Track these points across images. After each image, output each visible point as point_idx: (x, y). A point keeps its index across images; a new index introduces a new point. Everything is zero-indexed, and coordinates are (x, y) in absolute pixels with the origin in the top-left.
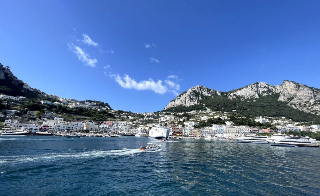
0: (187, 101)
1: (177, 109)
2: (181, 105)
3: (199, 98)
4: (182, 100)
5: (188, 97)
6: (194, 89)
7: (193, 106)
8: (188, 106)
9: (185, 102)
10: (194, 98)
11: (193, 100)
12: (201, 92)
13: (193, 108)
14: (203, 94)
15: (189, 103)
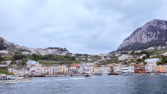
0: (143, 37)
1: (133, 47)
2: (137, 43)
3: (156, 33)
4: (137, 37)
5: (144, 33)
6: (150, 24)
7: (150, 43)
8: (145, 43)
10: (151, 33)
11: (150, 36)
12: (158, 26)
13: (151, 45)
14: (161, 28)
15: (145, 40)
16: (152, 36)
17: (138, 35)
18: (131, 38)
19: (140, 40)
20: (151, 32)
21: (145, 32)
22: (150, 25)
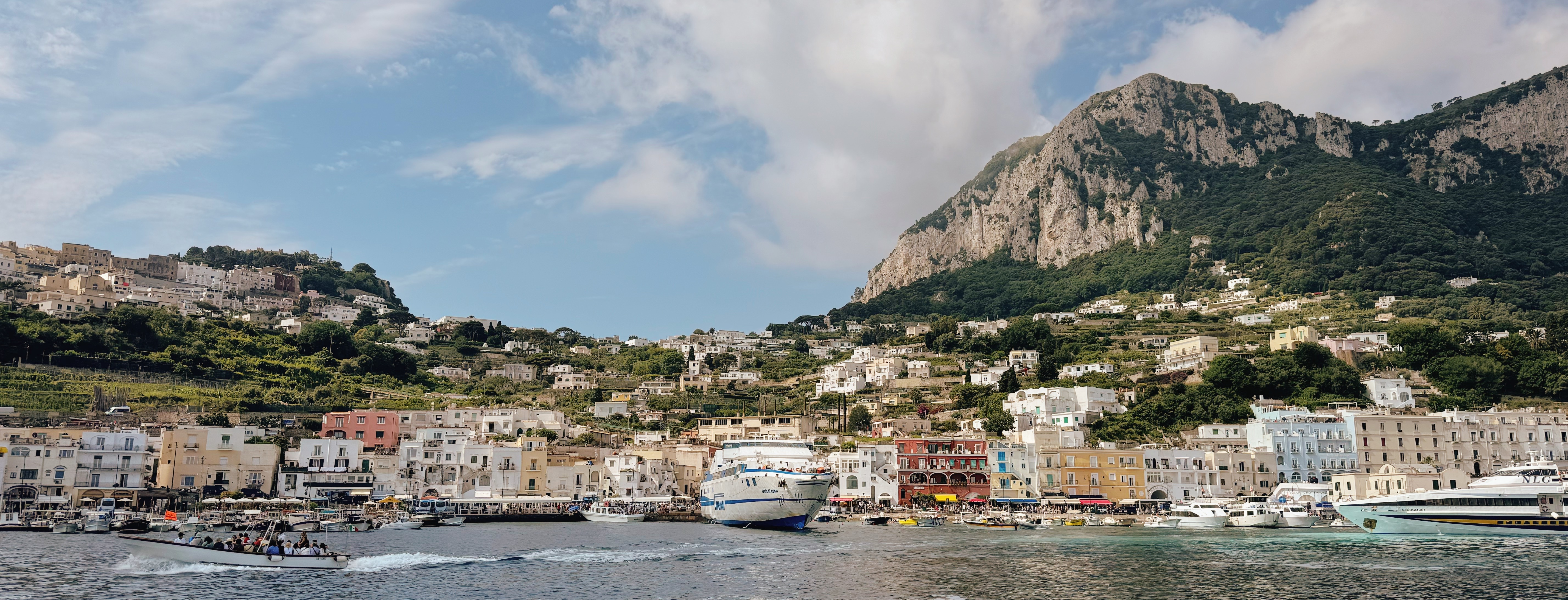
0: (1047, 214)
1: (969, 292)
2: (1002, 256)
3: (1152, 189)
4: (1007, 210)
5: (1059, 181)
6: (1113, 114)
7: (1100, 262)
8: (1061, 262)
9: (1036, 228)
10: (1110, 186)
11: (1100, 207)
12: (1169, 135)
13: (1103, 279)
14: (1192, 148)
15: (1066, 237)
16: (1118, 212)
17: (1015, 198)
18: (959, 220)
19: (1023, 234)
20: (1111, 179)
21: (1068, 174)
22: (1111, 123)
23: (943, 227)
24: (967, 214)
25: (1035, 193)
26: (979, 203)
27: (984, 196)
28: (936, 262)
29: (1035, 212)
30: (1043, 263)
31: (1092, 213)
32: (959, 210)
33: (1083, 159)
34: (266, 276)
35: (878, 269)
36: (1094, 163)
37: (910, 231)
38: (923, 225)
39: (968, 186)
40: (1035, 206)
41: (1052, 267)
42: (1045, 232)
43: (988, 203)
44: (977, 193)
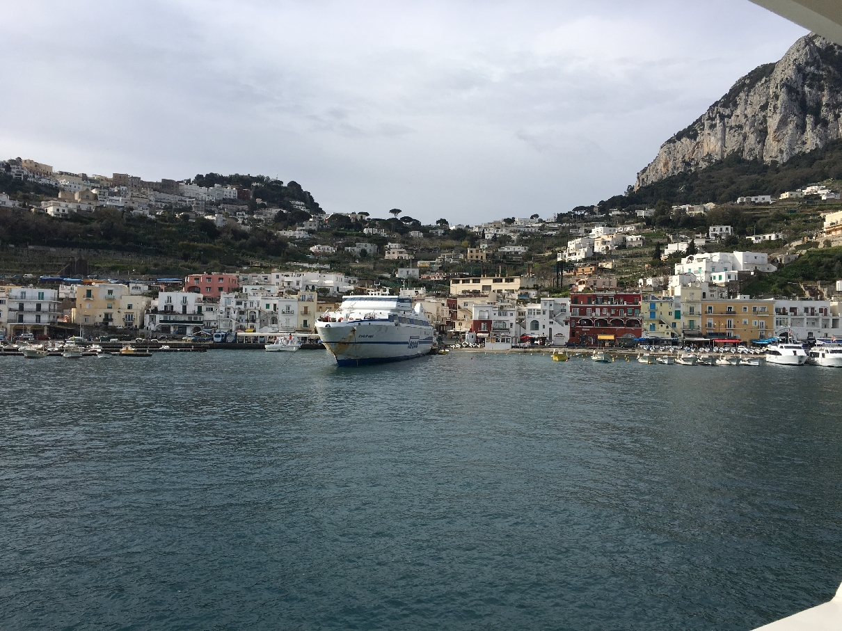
0: (773, 123)
4: (743, 122)
7: (813, 158)
8: (783, 159)
9: (762, 134)
11: (816, 114)
15: (787, 139)
16: (831, 117)
17: (749, 112)
18: (707, 131)
19: (752, 139)
21: (791, 90)
23: (694, 137)
24: (712, 127)
25: (764, 108)
26: (722, 117)
27: (727, 112)
28: (688, 164)
29: (765, 120)
30: (767, 160)
31: (809, 120)
32: (707, 124)
33: (804, 78)
34: (231, 192)
35: (644, 171)
36: (815, 80)
37: (670, 141)
38: (679, 136)
39: (716, 104)
40: (765, 117)
41: (775, 163)
42: (770, 137)
43: (729, 117)
44: (721, 110)
